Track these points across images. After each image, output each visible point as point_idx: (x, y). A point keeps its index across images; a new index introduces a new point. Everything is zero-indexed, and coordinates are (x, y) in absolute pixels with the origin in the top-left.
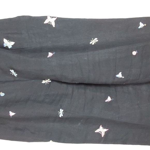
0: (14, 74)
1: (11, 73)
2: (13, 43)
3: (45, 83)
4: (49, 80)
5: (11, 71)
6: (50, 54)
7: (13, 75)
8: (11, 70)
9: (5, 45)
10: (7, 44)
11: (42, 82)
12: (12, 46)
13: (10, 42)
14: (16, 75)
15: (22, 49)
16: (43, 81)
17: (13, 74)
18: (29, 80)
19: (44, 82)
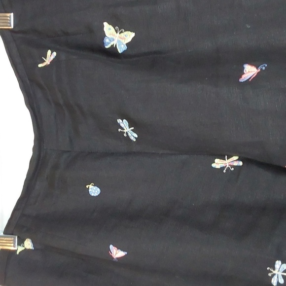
0: (129, 134)
1: (120, 130)
2: (129, 36)
3: (222, 168)
4: (236, 158)
5: (122, 125)
6: (250, 71)
7: (125, 135)
8: (119, 121)
9: (109, 43)
10: (114, 40)
11: (213, 165)
12: (127, 44)
13: (122, 32)
14: (133, 136)
15: (155, 53)
16: (217, 160)
17: (127, 133)
18: (172, 154)
19: (218, 164)
